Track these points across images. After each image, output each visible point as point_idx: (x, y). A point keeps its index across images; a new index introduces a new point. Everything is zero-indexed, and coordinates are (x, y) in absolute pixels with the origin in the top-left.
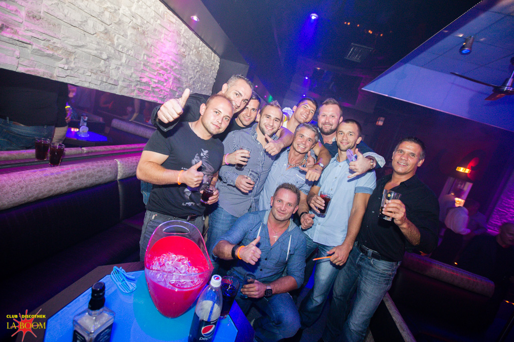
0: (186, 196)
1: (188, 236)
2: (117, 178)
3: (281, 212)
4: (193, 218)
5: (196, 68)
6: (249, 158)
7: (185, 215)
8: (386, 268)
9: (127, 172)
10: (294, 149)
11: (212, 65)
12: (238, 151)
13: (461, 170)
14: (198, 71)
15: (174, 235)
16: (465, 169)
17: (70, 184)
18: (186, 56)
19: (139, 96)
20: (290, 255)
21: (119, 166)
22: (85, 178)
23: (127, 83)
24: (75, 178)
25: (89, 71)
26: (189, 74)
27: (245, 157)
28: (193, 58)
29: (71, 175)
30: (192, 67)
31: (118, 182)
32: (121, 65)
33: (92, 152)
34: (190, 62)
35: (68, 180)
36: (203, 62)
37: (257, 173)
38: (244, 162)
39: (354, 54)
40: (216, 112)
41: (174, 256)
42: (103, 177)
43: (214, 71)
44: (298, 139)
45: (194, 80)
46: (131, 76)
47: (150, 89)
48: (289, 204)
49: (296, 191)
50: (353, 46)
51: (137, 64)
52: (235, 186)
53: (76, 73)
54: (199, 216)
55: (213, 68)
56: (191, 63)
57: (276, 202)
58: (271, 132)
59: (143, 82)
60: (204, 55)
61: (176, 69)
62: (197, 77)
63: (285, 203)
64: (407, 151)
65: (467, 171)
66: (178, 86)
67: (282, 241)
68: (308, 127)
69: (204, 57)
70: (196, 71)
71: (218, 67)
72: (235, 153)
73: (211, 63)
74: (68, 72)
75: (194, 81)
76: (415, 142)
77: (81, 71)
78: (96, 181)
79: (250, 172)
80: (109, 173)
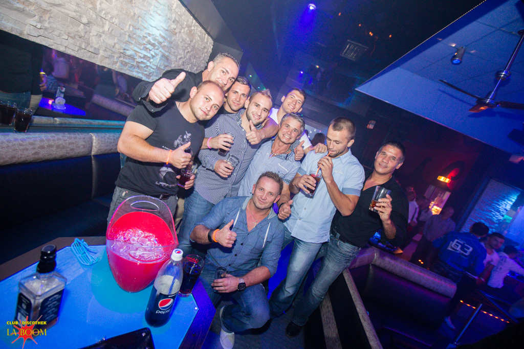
0: (160, 175)
1: (157, 213)
2: (91, 153)
3: (262, 200)
4: (165, 197)
5: (186, 48)
6: (232, 144)
7: (157, 194)
8: (348, 250)
9: (102, 148)
10: (279, 139)
11: (205, 48)
12: (221, 136)
13: (442, 179)
14: (188, 52)
15: (142, 211)
16: (445, 178)
17: (36, 153)
18: (176, 33)
19: (122, 69)
20: (267, 242)
21: (94, 141)
22: (54, 149)
23: (109, 53)
24: (42, 147)
25: (65, 33)
26: (178, 53)
27: (228, 143)
28: (185, 36)
29: (38, 144)
30: (183, 47)
31: (92, 157)
32: (103, 32)
33: (66, 124)
34: (181, 40)
35: (34, 149)
36: (195, 43)
37: (237, 159)
38: (227, 147)
39: (350, 51)
40: (207, 99)
41: (140, 232)
42: (75, 151)
43: (206, 54)
44: (284, 129)
45: (184, 60)
46: (114, 47)
47: (135, 64)
48: (271, 193)
49: (279, 180)
50: (349, 43)
51: (121, 35)
52: (213, 171)
53: (50, 34)
54: (172, 195)
55: (206, 50)
56: (181, 42)
57: (257, 190)
58: (258, 121)
59: (127, 54)
60: (197, 35)
61: (165, 46)
62: (187, 57)
63: (266, 192)
64: (389, 154)
65: (447, 180)
66: (166, 64)
67: (260, 228)
68: (294, 117)
69: (196, 38)
70: (186, 51)
71: (210, 50)
72: (218, 137)
73: (204, 45)
74: (42, 32)
75: (183, 62)
76: (397, 147)
77: (57, 33)
78: (67, 153)
79: (231, 157)
80: (82, 147)
